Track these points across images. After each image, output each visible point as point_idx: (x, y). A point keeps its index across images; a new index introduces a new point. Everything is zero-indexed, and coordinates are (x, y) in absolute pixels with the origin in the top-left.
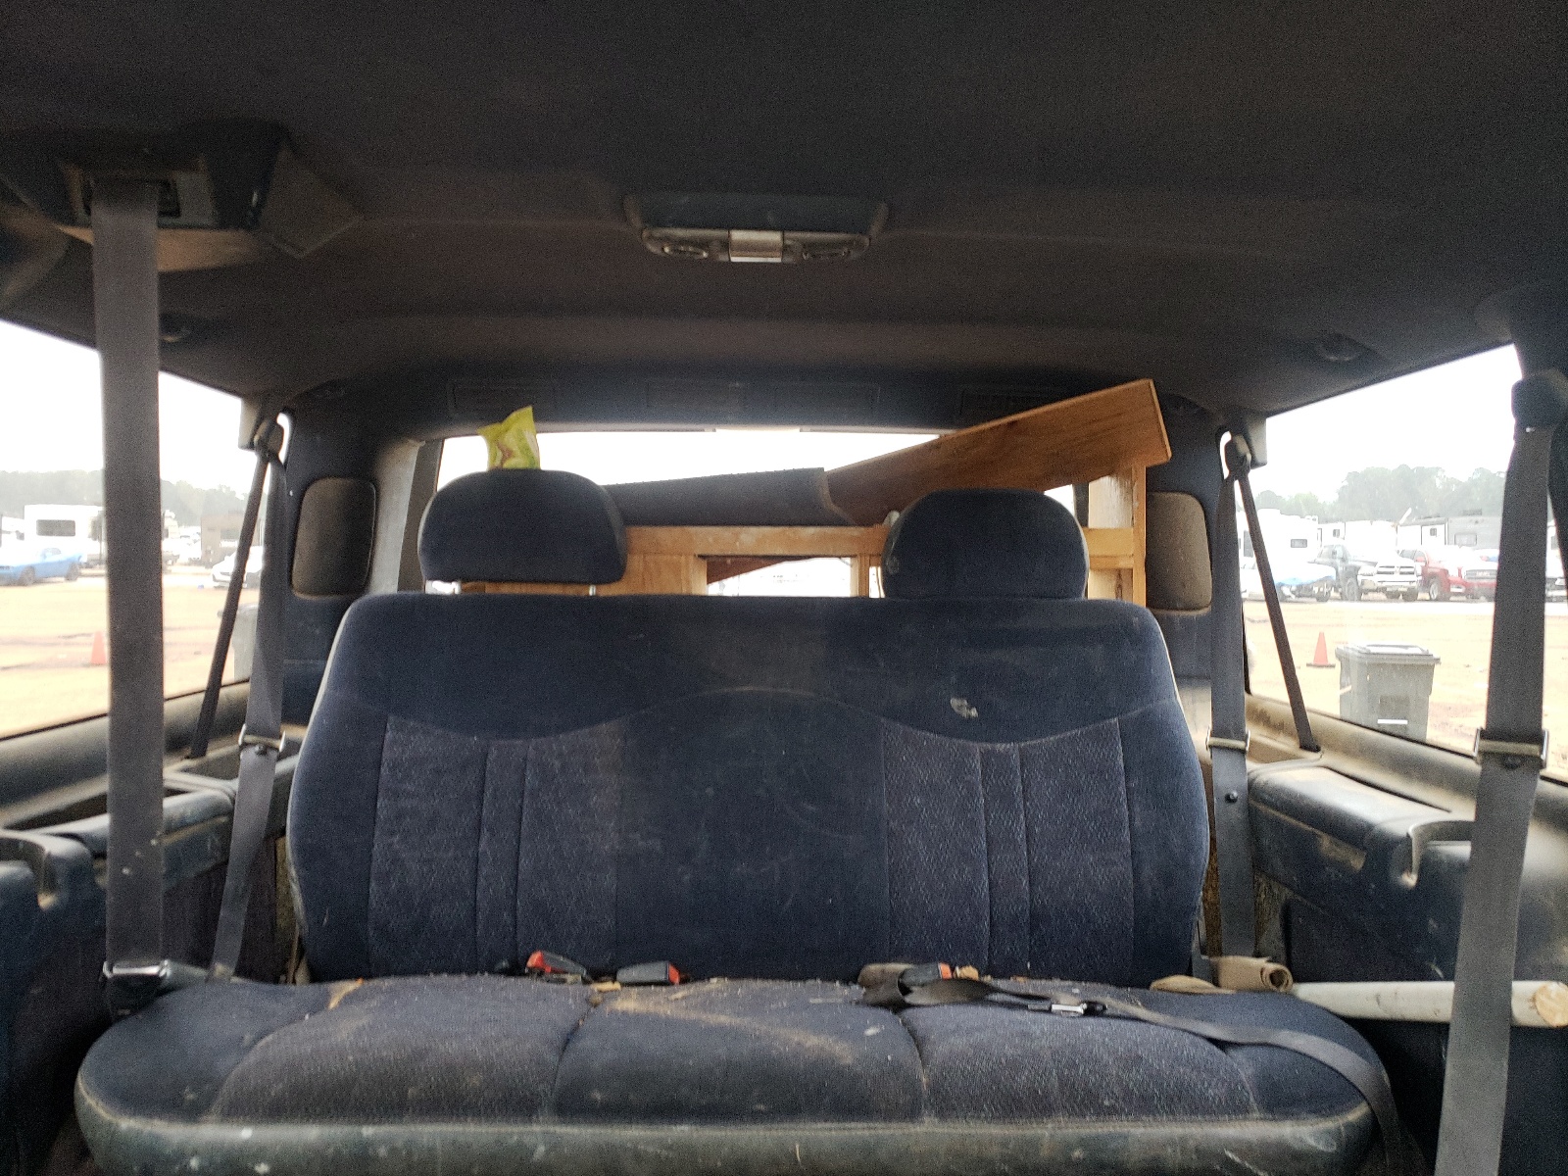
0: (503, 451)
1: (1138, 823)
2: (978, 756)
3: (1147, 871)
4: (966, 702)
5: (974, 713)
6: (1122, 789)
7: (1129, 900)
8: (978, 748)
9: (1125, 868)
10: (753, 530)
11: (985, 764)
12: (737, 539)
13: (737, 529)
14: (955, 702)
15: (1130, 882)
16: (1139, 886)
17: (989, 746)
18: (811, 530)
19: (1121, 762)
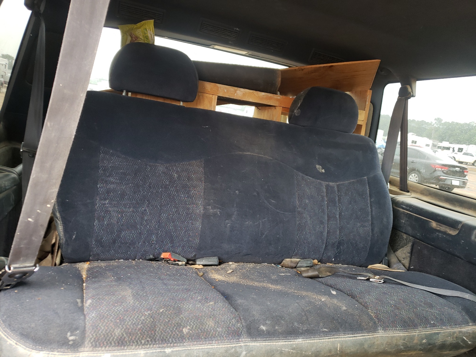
0: (132, 37)
1: (374, 213)
2: (324, 187)
3: (376, 229)
4: (321, 167)
5: (323, 171)
6: (369, 202)
7: (369, 238)
8: (324, 183)
9: (369, 228)
10: (242, 90)
11: (327, 189)
12: (235, 92)
13: (236, 88)
14: (317, 166)
15: (370, 233)
16: (373, 235)
17: (327, 183)
18: (263, 94)
19: (368, 192)
